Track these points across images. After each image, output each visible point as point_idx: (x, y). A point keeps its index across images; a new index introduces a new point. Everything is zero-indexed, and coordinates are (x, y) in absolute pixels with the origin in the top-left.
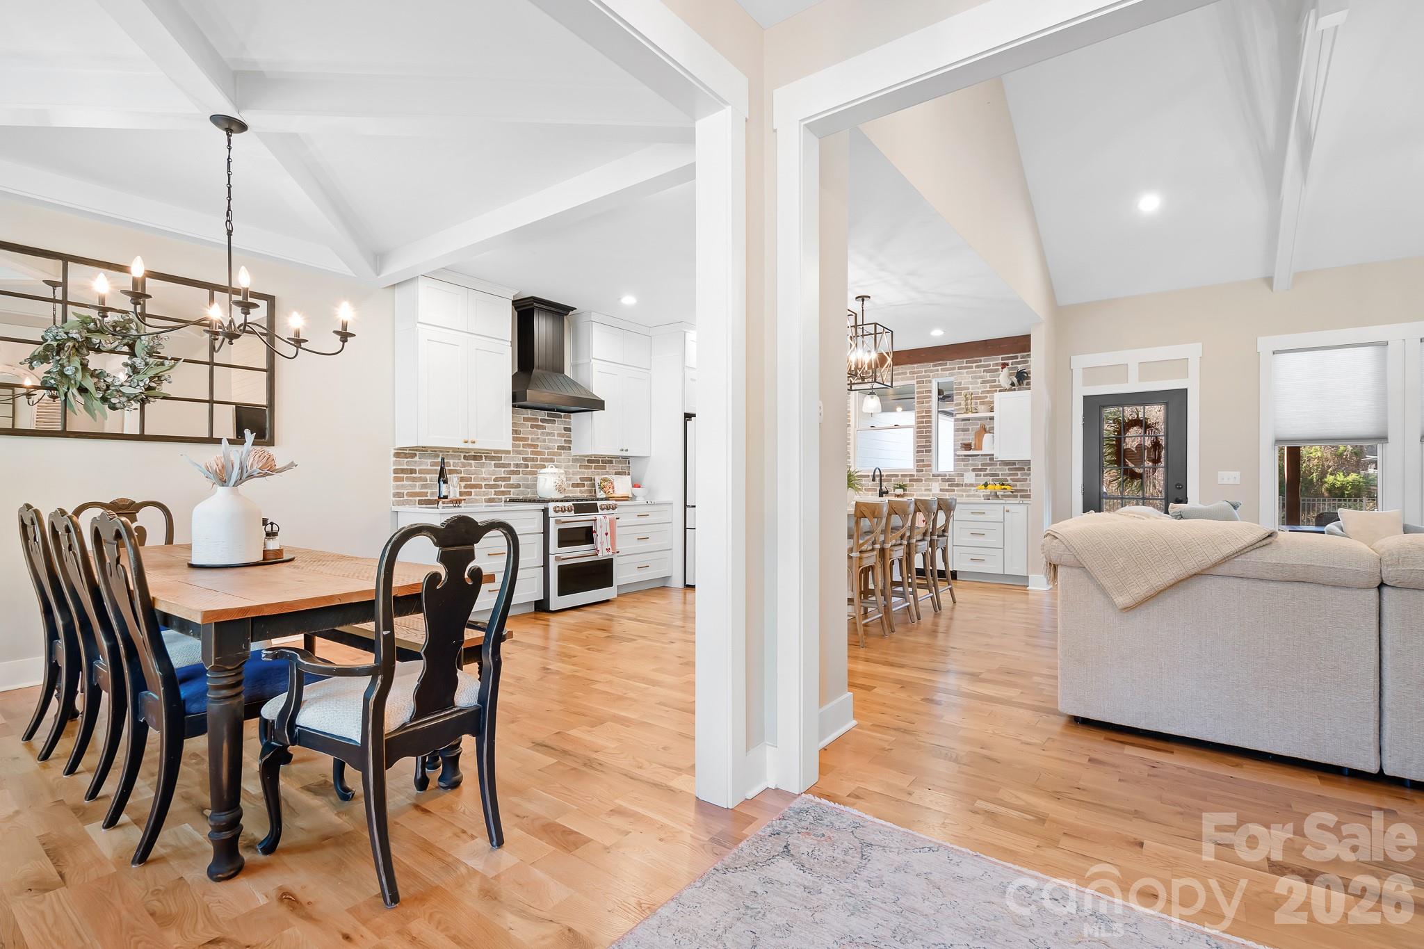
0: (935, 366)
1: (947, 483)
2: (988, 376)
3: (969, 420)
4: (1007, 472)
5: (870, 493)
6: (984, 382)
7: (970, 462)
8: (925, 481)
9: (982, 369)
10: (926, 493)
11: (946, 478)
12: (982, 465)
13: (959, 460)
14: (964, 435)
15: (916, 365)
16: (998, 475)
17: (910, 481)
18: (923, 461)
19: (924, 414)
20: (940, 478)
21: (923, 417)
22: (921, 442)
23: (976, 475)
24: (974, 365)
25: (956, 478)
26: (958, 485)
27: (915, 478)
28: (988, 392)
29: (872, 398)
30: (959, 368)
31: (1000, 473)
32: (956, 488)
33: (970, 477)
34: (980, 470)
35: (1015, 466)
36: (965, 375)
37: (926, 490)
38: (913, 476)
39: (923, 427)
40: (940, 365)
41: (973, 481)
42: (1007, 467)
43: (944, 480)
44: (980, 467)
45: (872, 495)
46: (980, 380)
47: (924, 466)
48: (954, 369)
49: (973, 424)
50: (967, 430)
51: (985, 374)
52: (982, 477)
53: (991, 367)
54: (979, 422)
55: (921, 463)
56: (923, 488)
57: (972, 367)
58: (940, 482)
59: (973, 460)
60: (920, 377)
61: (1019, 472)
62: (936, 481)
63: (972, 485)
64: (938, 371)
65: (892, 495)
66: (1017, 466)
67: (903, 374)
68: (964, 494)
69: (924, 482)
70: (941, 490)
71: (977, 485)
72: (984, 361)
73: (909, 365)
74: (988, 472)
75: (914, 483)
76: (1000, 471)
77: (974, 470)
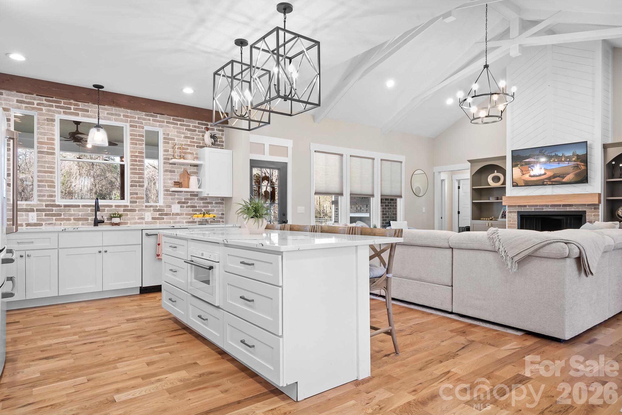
0: (147, 115)
1: (158, 213)
2: (189, 134)
3: (175, 164)
4: (202, 205)
5: (80, 223)
6: (186, 137)
7: (176, 196)
8: (139, 211)
9: (185, 128)
10: (139, 221)
11: (157, 208)
12: (185, 199)
13: (167, 195)
14: (171, 175)
15: (129, 111)
16: (196, 207)
17: (124, 211)
18: (137, 194)
19: (137, 154)
20: (152, 208)
21: (137, 156)
22: (134, 177)
23: (181, 207)
24: (179, 123)
25: (165, 209)
26: (166, 215)
27: (129, 208)
28: (189, 145)
29: (98, 130)
30: (168, 122)
31: (197, 205)
32: (165, 217)
33: (176, 208)
34: (184, 203)
35: (206, 201)
36: (172, 129)
37: (139, 218)
38: (127, 206)
39: (137, 165)
40: (152, 116)
41: (179, 211)
42: (202, 202)
43: (155, 210)
44: (183, 201)
45: (83, 224)
46: (183, 135)
47: (137, 198)
48: (163, 122)
49: (178, 168)
50: (174, 172)
51: (186, 131)
52: (185, 208)
53: (191, 128)
54: (183, 167)
55: (135, 196)
56: (137, 217)
57: (177, 124)
58: (152, 212)
59: (178, 195)
60: (134, 122)
61: (209, 205)
62: (148, 211)
63: (177, 214)
64: (149, 120)
65: (106, 224)
66: (208, 201)
67: (116, 115)
68: (172, 221)
69: (137, 212)
70: (153, 218)
71: (181, 214)
72: (186, 121)
73: (123, 109)
74: (189, 204)
75: (128, 213)
76: (197, 204)
77: (179, 203)
